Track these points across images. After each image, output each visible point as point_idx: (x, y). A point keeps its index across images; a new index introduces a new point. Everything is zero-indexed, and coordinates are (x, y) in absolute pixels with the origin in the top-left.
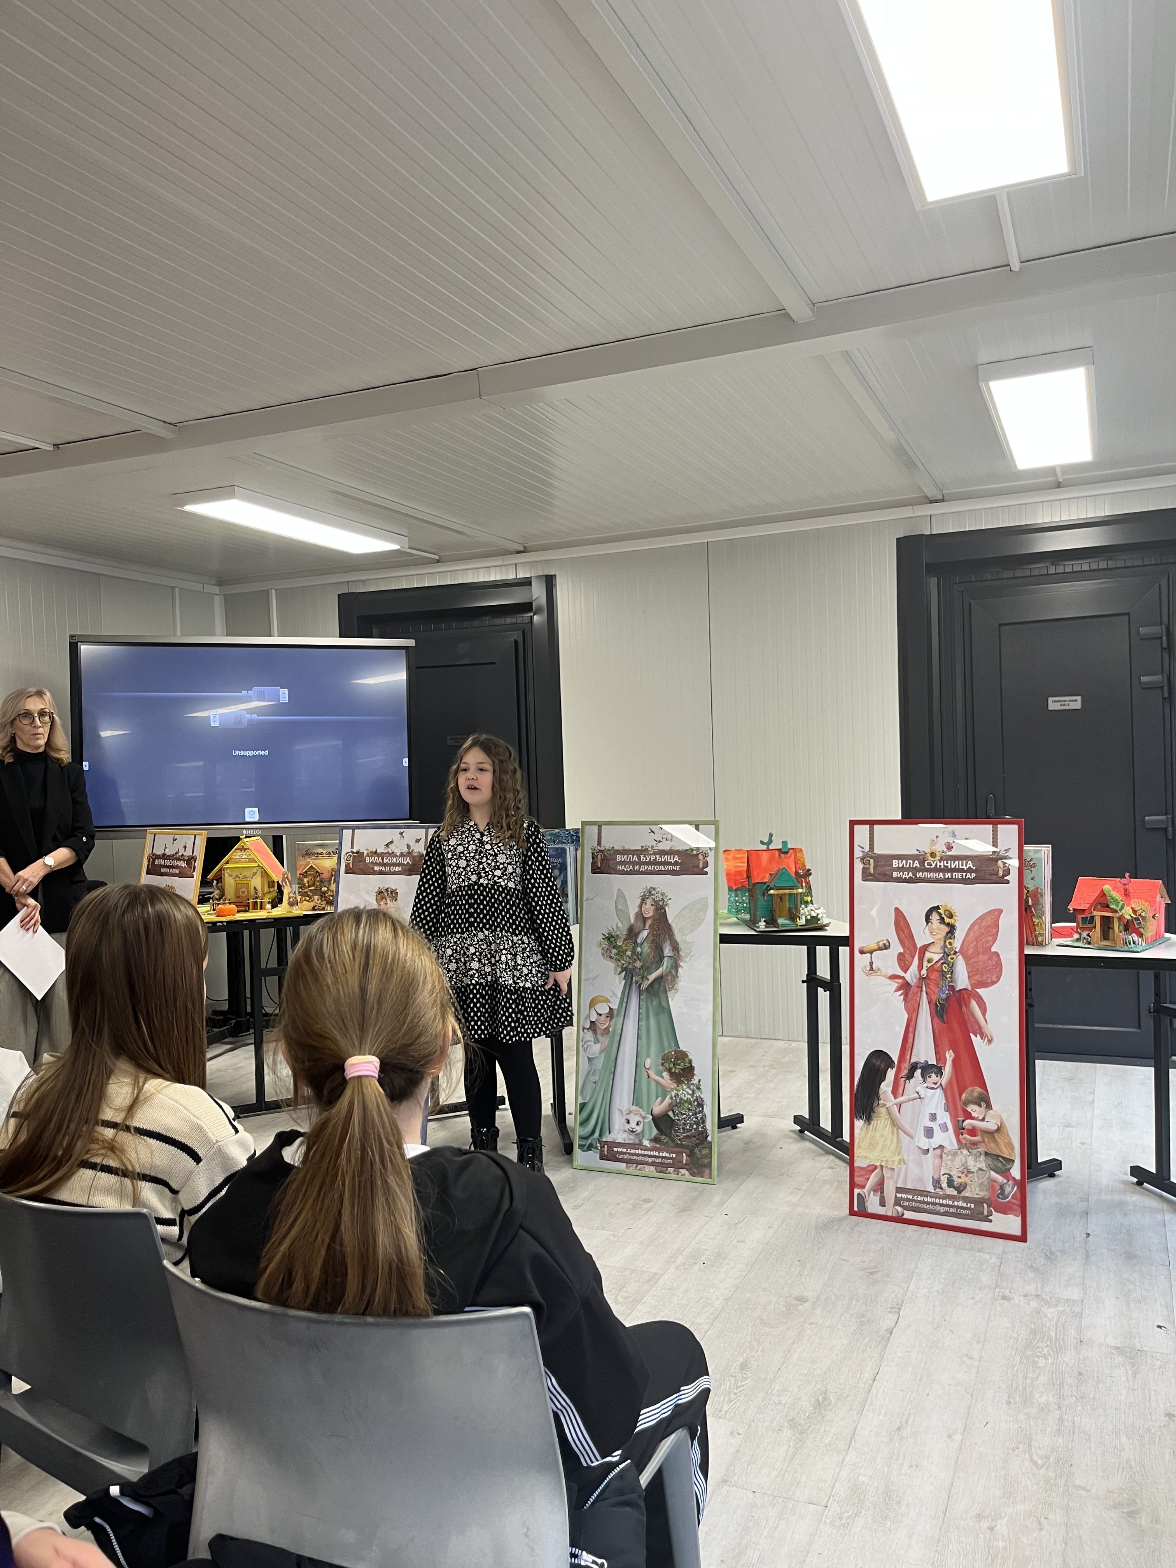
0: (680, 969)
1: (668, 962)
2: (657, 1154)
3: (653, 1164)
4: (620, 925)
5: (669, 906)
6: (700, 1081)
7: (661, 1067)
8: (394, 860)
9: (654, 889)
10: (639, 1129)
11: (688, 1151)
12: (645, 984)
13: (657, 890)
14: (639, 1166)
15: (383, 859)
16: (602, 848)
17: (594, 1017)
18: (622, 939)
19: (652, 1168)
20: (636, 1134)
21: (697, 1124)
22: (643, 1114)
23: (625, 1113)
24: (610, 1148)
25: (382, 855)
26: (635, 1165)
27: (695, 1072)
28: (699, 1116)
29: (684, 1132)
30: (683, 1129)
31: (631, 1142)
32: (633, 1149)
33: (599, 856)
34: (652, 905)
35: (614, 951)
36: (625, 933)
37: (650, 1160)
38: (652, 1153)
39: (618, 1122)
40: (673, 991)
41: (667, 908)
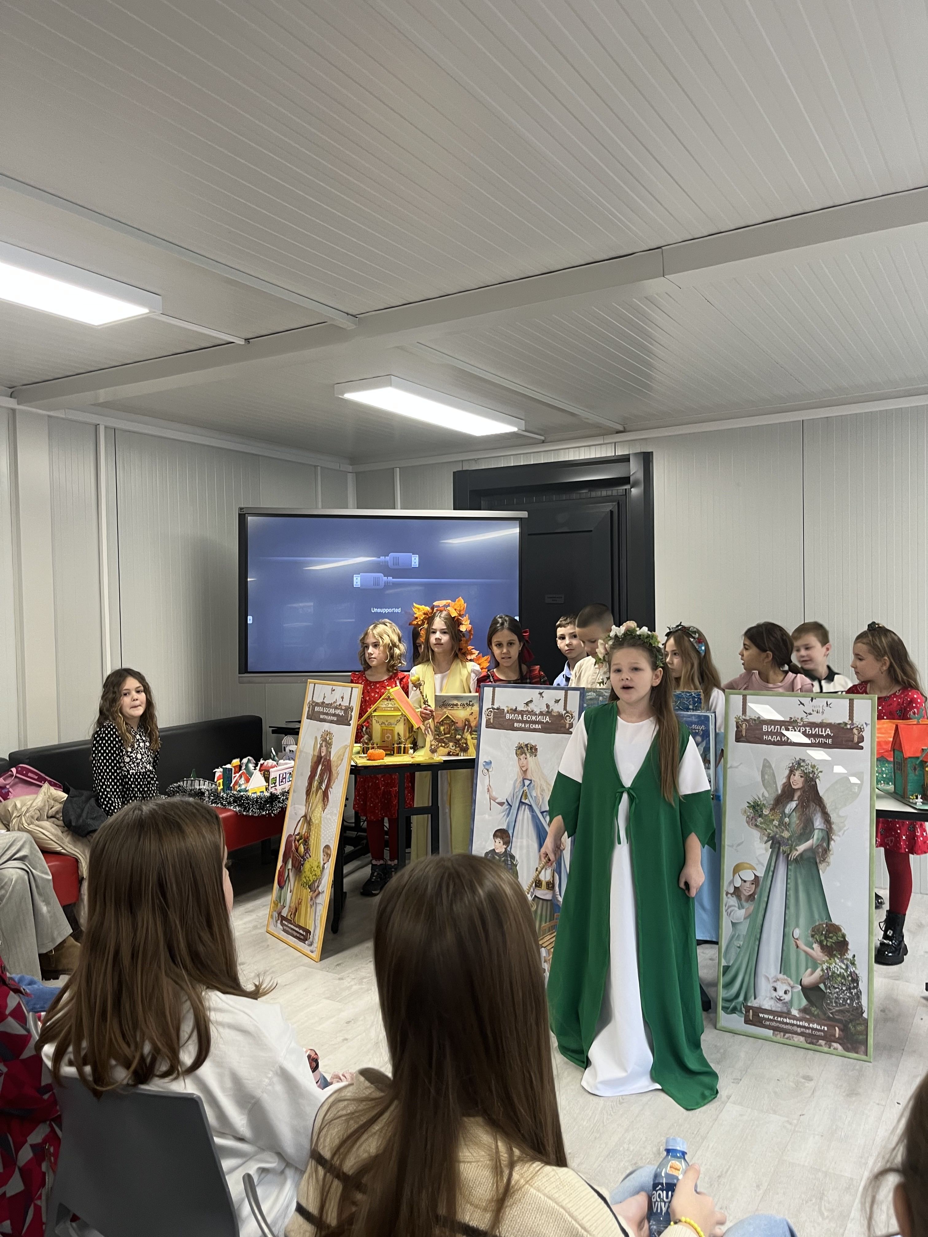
0: (832, 843)
1: (818, 834)
2: (807, 1025)
3: (802, 1034)
4: (766, 795)
5: (821, 778)
6: (854, 956)
7: (811, 939)
8: (534, 718)
9: (804, 761)
10: (787, 998)
11: (842, 1026)
12: (795, 854)
13: (807, 762)
14: (787, 1035)
15: (522, 717)
16: (748, 718)
17: (738, 883)
18: (769, 809)
19: (802, 1039)
20: (784, 1003)
21: (852, 1000)
22: (792, 983)
23: (771, 981)
24: (756, 1014)
25: (522, 713)
26: (782, 1034)
27: (849, 947)
28: (854, 991)
29: (837, 1006)
30: (836, 1002)
31: (779, 1010)
32: (781, 1017)
33: (744, 725)
34: (801, 777)
35: (760, 820)
36: (772, 802)
37: (799, 1030)
38: (801, 1023)
39: (764, 987)
40: (824, 864)
41: (817, 780)
